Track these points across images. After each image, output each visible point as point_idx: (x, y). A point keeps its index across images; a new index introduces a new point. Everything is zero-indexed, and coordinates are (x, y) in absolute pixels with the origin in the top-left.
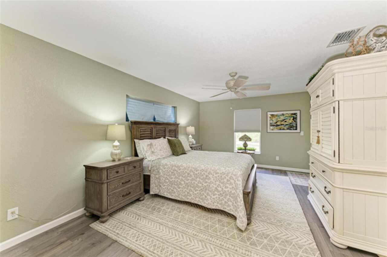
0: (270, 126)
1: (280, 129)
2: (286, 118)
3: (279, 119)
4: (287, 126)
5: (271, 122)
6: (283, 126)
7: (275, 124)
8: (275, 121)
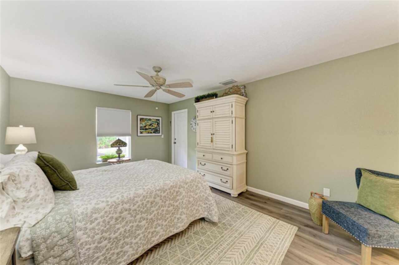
0: (140, 129)
1: (149, 133)
2: (153, 123)
3: (147, 124)
4: (153, 130)
5: (141, 125)
6: (150, 130)
7: (144, 128)
8: (144, 125)
